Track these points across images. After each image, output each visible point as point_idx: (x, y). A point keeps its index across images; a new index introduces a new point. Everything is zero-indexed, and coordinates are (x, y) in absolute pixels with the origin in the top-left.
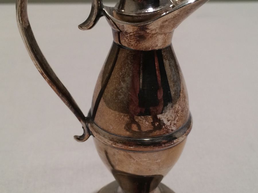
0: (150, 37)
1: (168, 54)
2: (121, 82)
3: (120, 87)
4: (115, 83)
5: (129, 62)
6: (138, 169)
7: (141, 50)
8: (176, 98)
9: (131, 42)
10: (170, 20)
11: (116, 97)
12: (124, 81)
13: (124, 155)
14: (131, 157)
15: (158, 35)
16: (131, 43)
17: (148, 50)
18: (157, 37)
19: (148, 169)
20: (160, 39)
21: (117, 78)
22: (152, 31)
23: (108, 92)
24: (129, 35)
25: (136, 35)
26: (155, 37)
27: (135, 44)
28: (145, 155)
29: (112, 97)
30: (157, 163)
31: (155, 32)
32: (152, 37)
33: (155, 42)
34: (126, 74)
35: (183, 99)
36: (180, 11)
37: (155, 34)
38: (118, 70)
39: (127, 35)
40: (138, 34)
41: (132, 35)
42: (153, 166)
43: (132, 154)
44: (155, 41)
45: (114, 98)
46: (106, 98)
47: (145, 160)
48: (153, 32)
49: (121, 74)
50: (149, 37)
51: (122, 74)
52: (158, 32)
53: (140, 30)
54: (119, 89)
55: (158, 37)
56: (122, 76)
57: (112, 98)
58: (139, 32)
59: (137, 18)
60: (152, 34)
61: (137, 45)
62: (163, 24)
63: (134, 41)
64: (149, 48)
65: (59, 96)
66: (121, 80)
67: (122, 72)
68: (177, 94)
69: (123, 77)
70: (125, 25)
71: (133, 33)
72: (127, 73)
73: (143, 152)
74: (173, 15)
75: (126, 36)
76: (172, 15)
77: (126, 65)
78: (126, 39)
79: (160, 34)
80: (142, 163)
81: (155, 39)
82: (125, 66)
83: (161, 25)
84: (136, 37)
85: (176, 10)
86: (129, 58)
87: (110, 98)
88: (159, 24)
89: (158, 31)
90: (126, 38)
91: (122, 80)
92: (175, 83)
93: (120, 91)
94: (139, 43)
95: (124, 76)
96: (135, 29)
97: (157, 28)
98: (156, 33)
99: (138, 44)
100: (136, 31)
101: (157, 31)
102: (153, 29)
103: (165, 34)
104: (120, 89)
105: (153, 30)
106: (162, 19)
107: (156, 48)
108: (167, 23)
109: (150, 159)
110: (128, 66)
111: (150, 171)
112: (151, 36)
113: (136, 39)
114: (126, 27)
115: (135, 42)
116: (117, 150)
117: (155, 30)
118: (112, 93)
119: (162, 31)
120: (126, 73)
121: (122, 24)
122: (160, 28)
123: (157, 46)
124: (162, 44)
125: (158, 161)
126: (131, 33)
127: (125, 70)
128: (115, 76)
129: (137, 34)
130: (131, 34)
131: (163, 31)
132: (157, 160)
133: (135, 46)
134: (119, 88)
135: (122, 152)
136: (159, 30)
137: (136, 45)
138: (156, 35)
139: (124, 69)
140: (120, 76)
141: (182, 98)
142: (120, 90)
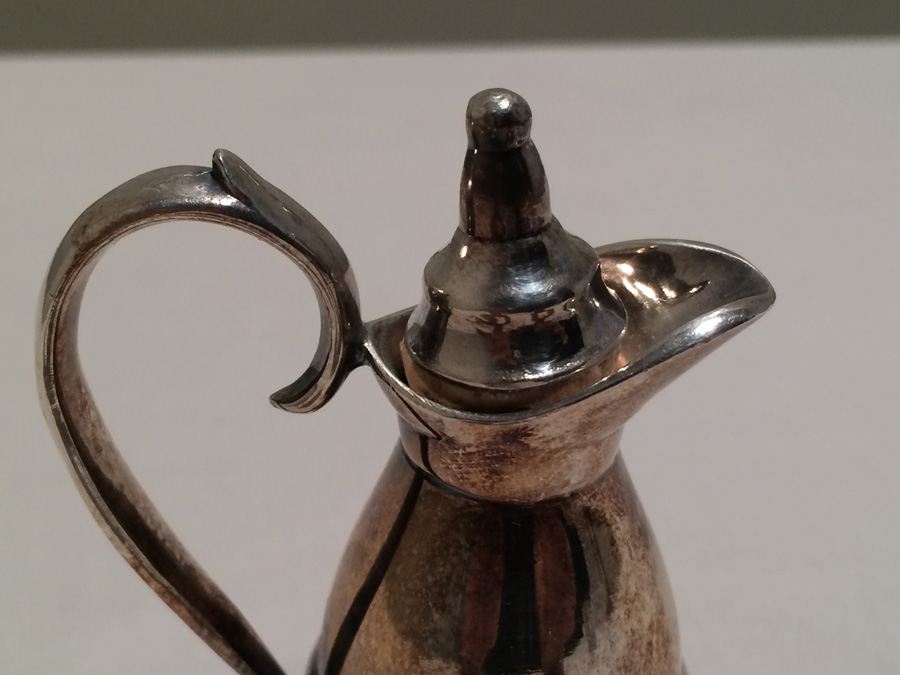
0: (543, 461)
1: (606, 501)
2: (434, 610)
3: (427, 628)
4: (408, 611)
5: (463, 542)
7: (507, 500)
8: (635, 660)
9: (468, 473)
10: (615, 404)
11: (413, 663)
12: (443, 608)
15: (571, 453)
16: (470, 476)
17: (533, 500)
18: (565, 458)
20: (580, 461)
21: (416, 594)
22: (548, 442)
23: (384, 640)
24: (461, 452)
25: (487, 455)
26: (559, 458)
27: (484, 482)
29: (399, 660)
31: (560, 445)
32: (549, 458)
33: (560, 474)
34: (452, 585)
35: (662, 651)
36: (655, 375)
37: (558, 450)
38: (421, 563)
39: (456, 452)
40: (498, 452)
41: (474, 453)
44: (560, 470)
45: (407, 665)
46: (376, 659)
48: (553, 446)
49: (430, 579)
50: (538, 459)
51: (437, 581)
52: (569, 444)
53: (506, 442)
54: (424, 635)
55: (570, 457)
56: (435, 590)
57: (397, 664)
58: (501, 447)
59: (492, 397)
60: (547, 450)
61: (492, 486)
62: (589, 419)
63: (481, 472)
64: (538, 495)
65: (199, 633)
66: (431, 604)
67: (433, 575)
68: (638, 644)
69: (440, 594)
70: (447, 421)
71: (477, 447)
72: (454, 578)
74: (626, 388)
75: (450, 452)
76: (624, 390)
77: (452, 550)
78: (449, 462)
79: (576, 447)
81: (561, 463)
82: (445, 552)
83: (583, 421)
84: (488, 461)
85: (641, 371)
86: (461, 525)
87: (390, 660)
88: (577, 421)
89: (572, 441)
90: (452, 460)
91: (435, 605)
92: (633, 602)
93: (430, 641)
94: (501, 480)
95: (444, 592)
96: (485, 437)
97: (568, 432)
98: (564, 448)
99: (494, 482)
100: (488, 443)
101: (566, 442)
102: (553, 436)
103: (597, 444)
104: (428, 634)
105: (553, 439)
106: (588, 404)
107: (563, 492)
108: (605, 412)
110: (456, 554)
112: (543, 458)
113: (489, 465)
114: (450, 427)
115: (487, 477)
117: (562, 438)
118: (399, 647)
119: (585, 438)
120: (449, 578)
121: (437, 416)
122: (579, 431)
123: (567, 483)
124: (586, 476)
126: (469, 446)
127: (449, 567)
128: (410, 585)
129: (492, 450)
130: (468, 450)
131: (589, 437)
133: (483, 487)
134: (424, 632)
136: (573, 437)
137: (488, 484)
138: (563, 452)
139: (444, 565)
140: (427, 588)
141: (657, 650)
142: (426, 639)
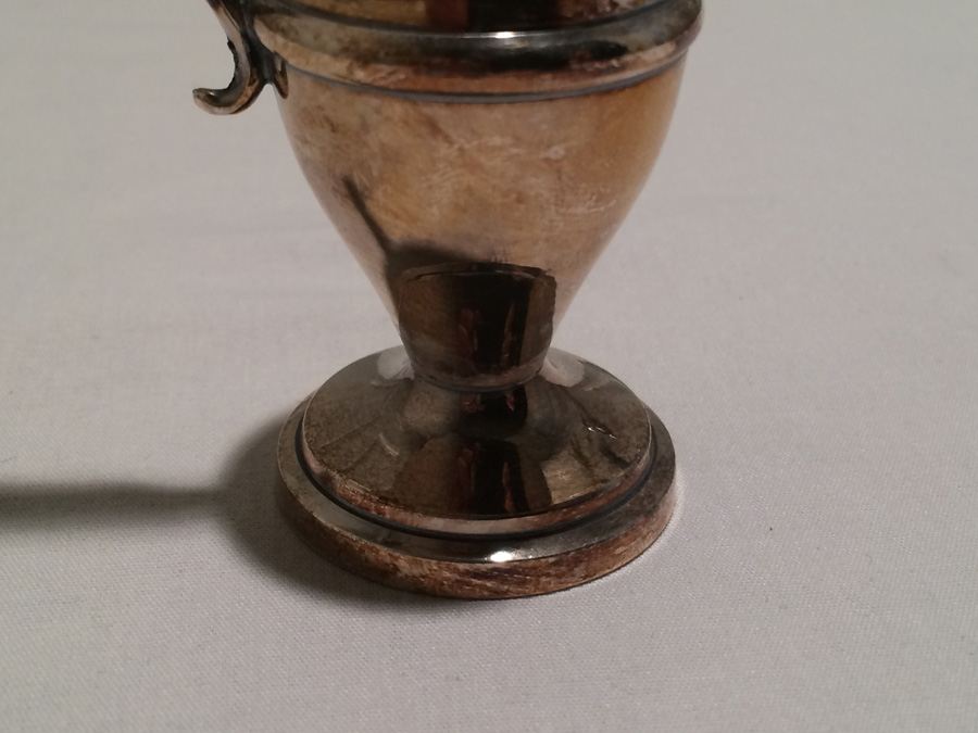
6: (469, 190)
13: (406, 123)
14: (434, 128)
19: (514, 196)
28: (498, 114)
30: (547, 160)
42: (533, 180)
43: (440, 112)
47: (497, 141)
73: (488, 99)
80: (483, 159)
109: (518, 141)
111: (522, 207)
116: (375, 102)
125: (556, 152)
132: (549, 146)
135: (397, 109)
